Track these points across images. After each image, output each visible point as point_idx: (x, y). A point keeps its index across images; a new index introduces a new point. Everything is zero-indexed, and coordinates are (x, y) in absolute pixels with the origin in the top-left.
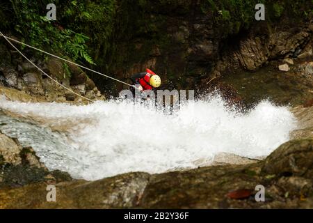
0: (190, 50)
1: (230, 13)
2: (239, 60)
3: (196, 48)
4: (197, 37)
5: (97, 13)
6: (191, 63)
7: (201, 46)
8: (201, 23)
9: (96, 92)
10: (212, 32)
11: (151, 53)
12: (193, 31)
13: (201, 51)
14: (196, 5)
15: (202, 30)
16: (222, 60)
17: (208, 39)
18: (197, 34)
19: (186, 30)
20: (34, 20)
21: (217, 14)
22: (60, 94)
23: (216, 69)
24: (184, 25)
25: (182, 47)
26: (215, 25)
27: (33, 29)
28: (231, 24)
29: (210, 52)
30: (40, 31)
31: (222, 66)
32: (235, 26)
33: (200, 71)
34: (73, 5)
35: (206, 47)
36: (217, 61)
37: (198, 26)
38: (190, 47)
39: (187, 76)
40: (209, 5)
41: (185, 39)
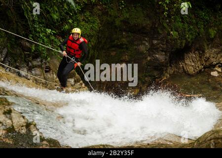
0: (149, 58)
1: (179, 34)
2: (183, 67)
3: (153, 57)
4: (155, 49)
5: (86, 29)
6: (149, 67)
7: (157, 56)
8: (158, 40)
9: (81, 84)
10: (165, 46)
11: (121, 59)
12: (152, 45)
13: (157, 59)
14: (155, 27)
15: (158, 44)
16: (171, 66)
17: (162, 51)
18: (155, 47)
19: (147, 44)
20: (42, 32)
21: (169, 34)
22: (56, 84)
23: (166, 72)
24: (146, 41)
25: (144, 56)
26: (167, 42)
27: (41, 38)
28: (179, 41)
29: (163, 60)
30: (46, 40)
31: (171, 71)
32: (182, 43)
33: (156, 73)
34: (69, 23)
35: (161, 57)
36: (168, 67)
37: (155, 42)
38: (149, 56)
39: (146, 76)
40: (164, 27)
41: (146, 50)
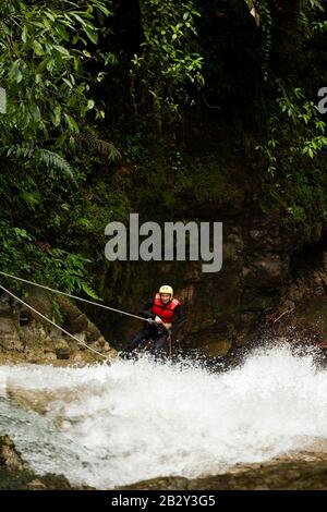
0: (245, 271)
1: (305, 210)
2: (323, 282)
3: (256, 267)
4: (256, 250)
5: (101, 220)
6: (248, 291)
7: (263, 264)
8: (261, 228)
9: (102, 344)
10: (278, 241)
11: (185, 279)
12: (250, 240)
13: (263, 271)
14: (252, 203)
15: (262, 238)
16: (297, 284)
17: (274, 252)
18: (257, 246)
19: (238, 240)
20: (7, 237)
21: (284, 213)
22: (47, 348)
23: (288, 298)
24: (235, 233)
25: (234, 267)
26: (282, 230)
27: (6, 251)
28: (308, 227)
29: (278, 273)
30: (16, 254)
31: (297, 293)
32: (314, 230)
33: (264, 304)
34: (63, 210)
35: (271, 265)
36: (289, 285)
37: (256, 234)
38: (246, 265)
39: (243, 311)
40: (273, 201)
41: (238, 254)
